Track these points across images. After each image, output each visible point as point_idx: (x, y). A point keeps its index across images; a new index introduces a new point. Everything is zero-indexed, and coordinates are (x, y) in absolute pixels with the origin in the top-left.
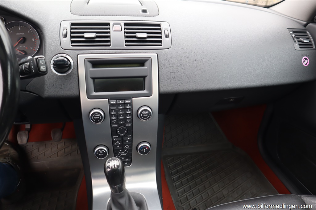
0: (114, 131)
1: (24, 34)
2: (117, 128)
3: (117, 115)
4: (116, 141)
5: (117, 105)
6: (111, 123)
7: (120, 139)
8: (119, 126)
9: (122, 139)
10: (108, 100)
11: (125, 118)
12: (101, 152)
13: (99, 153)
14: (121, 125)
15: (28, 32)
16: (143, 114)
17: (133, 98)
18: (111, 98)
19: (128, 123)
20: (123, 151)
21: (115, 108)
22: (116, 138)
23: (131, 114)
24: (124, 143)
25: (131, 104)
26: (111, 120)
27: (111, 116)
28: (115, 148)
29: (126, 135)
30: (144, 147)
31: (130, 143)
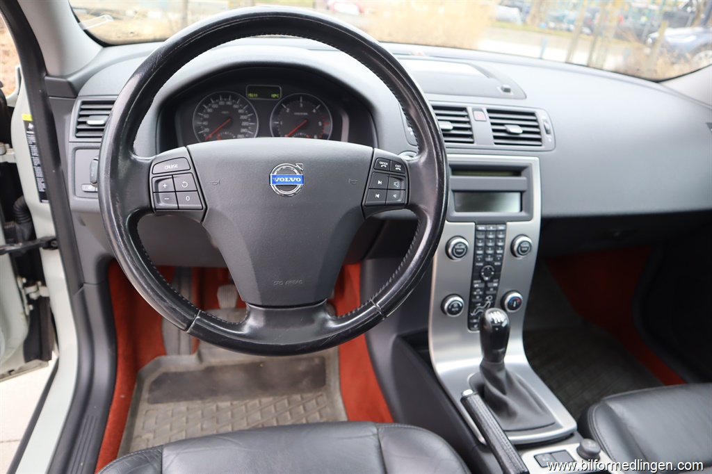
0: (476, 274)
1: (306, 114)
2: (482, 267)
3: (485, 248)
4: (477, 288)
5: (486, 232)
6: (475, 260)
7: (483, 285)
8: (484, 265)
9: (486, 286)
10: (473, 224)
11: (495, 253)
12: (456, 305)
13: (453, 306)
14: (489, 263)
15: (314, 111)
16: (521, 248)
17: (508, 223)
18: (479, 222)
19: (498, 261)
20: (482, 305)
21: (483, 237)
22: (477, 283)
23: (503, 247)
24: (488, 292)
25: (504, 231)
26: (475, 254)
27: (476, 247)
28: (474, 300)
29: (491, 281)
30: (514, 299)
31: (495, 292)
